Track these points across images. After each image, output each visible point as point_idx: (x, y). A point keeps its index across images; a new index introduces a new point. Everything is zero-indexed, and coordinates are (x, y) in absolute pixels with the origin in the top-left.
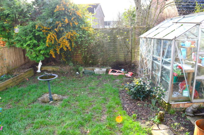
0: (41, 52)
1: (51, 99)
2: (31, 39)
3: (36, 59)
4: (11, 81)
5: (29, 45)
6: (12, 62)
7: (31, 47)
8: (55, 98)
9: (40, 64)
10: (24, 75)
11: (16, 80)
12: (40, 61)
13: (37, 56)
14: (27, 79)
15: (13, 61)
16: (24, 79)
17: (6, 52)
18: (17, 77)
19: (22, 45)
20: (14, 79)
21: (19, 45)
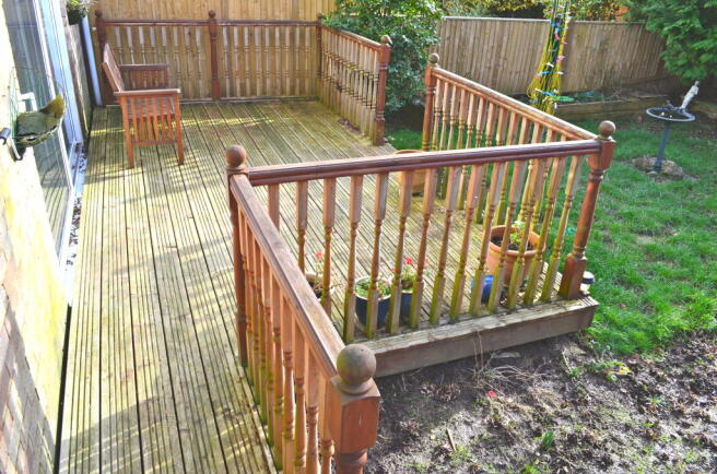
0: (704, 58)
1: (658, 168)
2: (688, 15)
3: (683, 73)
4: (599, 108)
5: (676, 31)
6: (624, 65)
7: (680, 37)
8: (667, 170)
9: (694, 90)
10: (635, 103)
11: (610, 108)
12: (697, 82)
13: (689, 65)
14: (640, 118)
15: (628, 65)
16: (633, 114)
17: (619, 38)
18: (618, 104)
19: (661, 26)
20: (606, 105)
21: (655, 25)
